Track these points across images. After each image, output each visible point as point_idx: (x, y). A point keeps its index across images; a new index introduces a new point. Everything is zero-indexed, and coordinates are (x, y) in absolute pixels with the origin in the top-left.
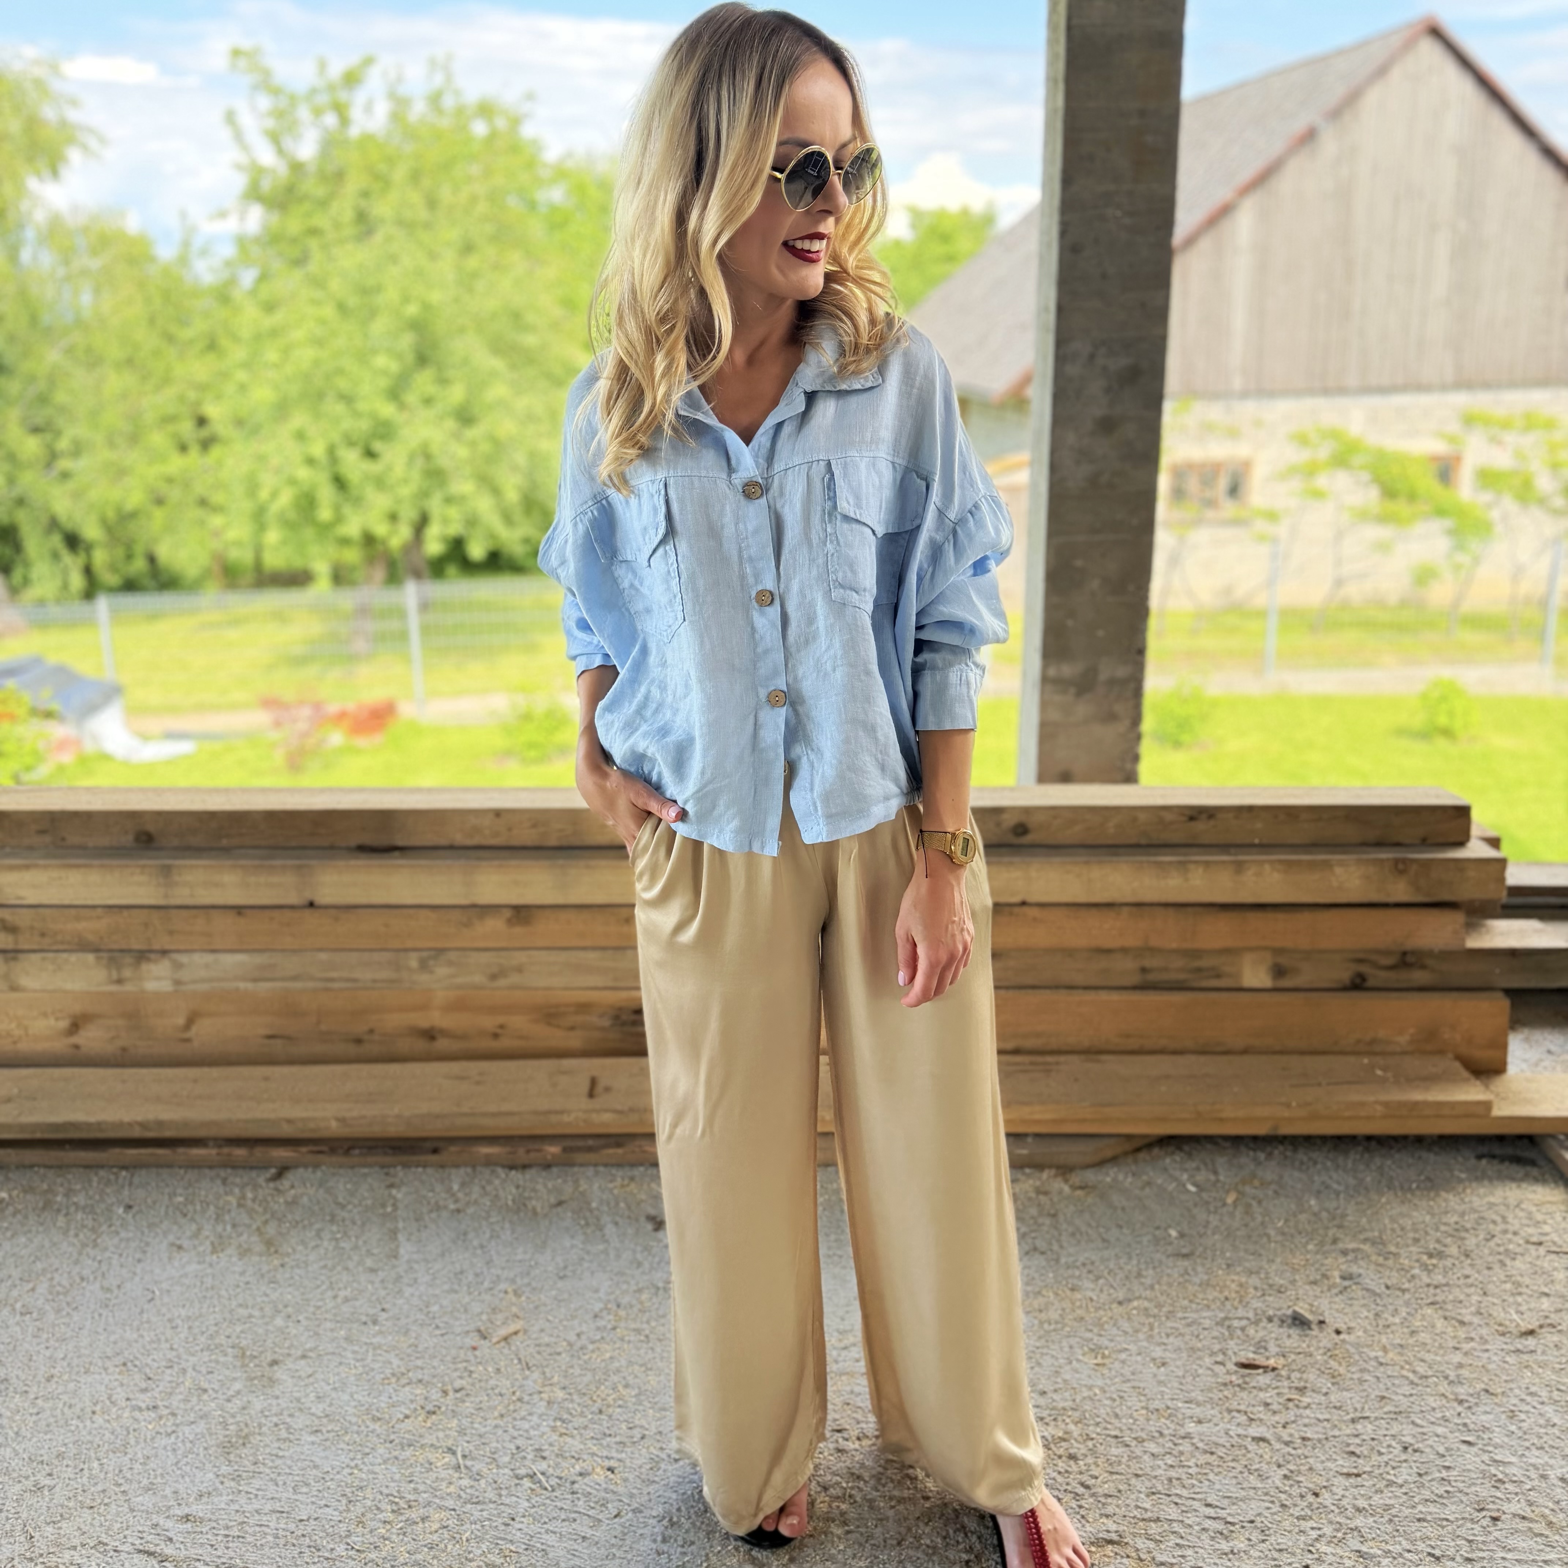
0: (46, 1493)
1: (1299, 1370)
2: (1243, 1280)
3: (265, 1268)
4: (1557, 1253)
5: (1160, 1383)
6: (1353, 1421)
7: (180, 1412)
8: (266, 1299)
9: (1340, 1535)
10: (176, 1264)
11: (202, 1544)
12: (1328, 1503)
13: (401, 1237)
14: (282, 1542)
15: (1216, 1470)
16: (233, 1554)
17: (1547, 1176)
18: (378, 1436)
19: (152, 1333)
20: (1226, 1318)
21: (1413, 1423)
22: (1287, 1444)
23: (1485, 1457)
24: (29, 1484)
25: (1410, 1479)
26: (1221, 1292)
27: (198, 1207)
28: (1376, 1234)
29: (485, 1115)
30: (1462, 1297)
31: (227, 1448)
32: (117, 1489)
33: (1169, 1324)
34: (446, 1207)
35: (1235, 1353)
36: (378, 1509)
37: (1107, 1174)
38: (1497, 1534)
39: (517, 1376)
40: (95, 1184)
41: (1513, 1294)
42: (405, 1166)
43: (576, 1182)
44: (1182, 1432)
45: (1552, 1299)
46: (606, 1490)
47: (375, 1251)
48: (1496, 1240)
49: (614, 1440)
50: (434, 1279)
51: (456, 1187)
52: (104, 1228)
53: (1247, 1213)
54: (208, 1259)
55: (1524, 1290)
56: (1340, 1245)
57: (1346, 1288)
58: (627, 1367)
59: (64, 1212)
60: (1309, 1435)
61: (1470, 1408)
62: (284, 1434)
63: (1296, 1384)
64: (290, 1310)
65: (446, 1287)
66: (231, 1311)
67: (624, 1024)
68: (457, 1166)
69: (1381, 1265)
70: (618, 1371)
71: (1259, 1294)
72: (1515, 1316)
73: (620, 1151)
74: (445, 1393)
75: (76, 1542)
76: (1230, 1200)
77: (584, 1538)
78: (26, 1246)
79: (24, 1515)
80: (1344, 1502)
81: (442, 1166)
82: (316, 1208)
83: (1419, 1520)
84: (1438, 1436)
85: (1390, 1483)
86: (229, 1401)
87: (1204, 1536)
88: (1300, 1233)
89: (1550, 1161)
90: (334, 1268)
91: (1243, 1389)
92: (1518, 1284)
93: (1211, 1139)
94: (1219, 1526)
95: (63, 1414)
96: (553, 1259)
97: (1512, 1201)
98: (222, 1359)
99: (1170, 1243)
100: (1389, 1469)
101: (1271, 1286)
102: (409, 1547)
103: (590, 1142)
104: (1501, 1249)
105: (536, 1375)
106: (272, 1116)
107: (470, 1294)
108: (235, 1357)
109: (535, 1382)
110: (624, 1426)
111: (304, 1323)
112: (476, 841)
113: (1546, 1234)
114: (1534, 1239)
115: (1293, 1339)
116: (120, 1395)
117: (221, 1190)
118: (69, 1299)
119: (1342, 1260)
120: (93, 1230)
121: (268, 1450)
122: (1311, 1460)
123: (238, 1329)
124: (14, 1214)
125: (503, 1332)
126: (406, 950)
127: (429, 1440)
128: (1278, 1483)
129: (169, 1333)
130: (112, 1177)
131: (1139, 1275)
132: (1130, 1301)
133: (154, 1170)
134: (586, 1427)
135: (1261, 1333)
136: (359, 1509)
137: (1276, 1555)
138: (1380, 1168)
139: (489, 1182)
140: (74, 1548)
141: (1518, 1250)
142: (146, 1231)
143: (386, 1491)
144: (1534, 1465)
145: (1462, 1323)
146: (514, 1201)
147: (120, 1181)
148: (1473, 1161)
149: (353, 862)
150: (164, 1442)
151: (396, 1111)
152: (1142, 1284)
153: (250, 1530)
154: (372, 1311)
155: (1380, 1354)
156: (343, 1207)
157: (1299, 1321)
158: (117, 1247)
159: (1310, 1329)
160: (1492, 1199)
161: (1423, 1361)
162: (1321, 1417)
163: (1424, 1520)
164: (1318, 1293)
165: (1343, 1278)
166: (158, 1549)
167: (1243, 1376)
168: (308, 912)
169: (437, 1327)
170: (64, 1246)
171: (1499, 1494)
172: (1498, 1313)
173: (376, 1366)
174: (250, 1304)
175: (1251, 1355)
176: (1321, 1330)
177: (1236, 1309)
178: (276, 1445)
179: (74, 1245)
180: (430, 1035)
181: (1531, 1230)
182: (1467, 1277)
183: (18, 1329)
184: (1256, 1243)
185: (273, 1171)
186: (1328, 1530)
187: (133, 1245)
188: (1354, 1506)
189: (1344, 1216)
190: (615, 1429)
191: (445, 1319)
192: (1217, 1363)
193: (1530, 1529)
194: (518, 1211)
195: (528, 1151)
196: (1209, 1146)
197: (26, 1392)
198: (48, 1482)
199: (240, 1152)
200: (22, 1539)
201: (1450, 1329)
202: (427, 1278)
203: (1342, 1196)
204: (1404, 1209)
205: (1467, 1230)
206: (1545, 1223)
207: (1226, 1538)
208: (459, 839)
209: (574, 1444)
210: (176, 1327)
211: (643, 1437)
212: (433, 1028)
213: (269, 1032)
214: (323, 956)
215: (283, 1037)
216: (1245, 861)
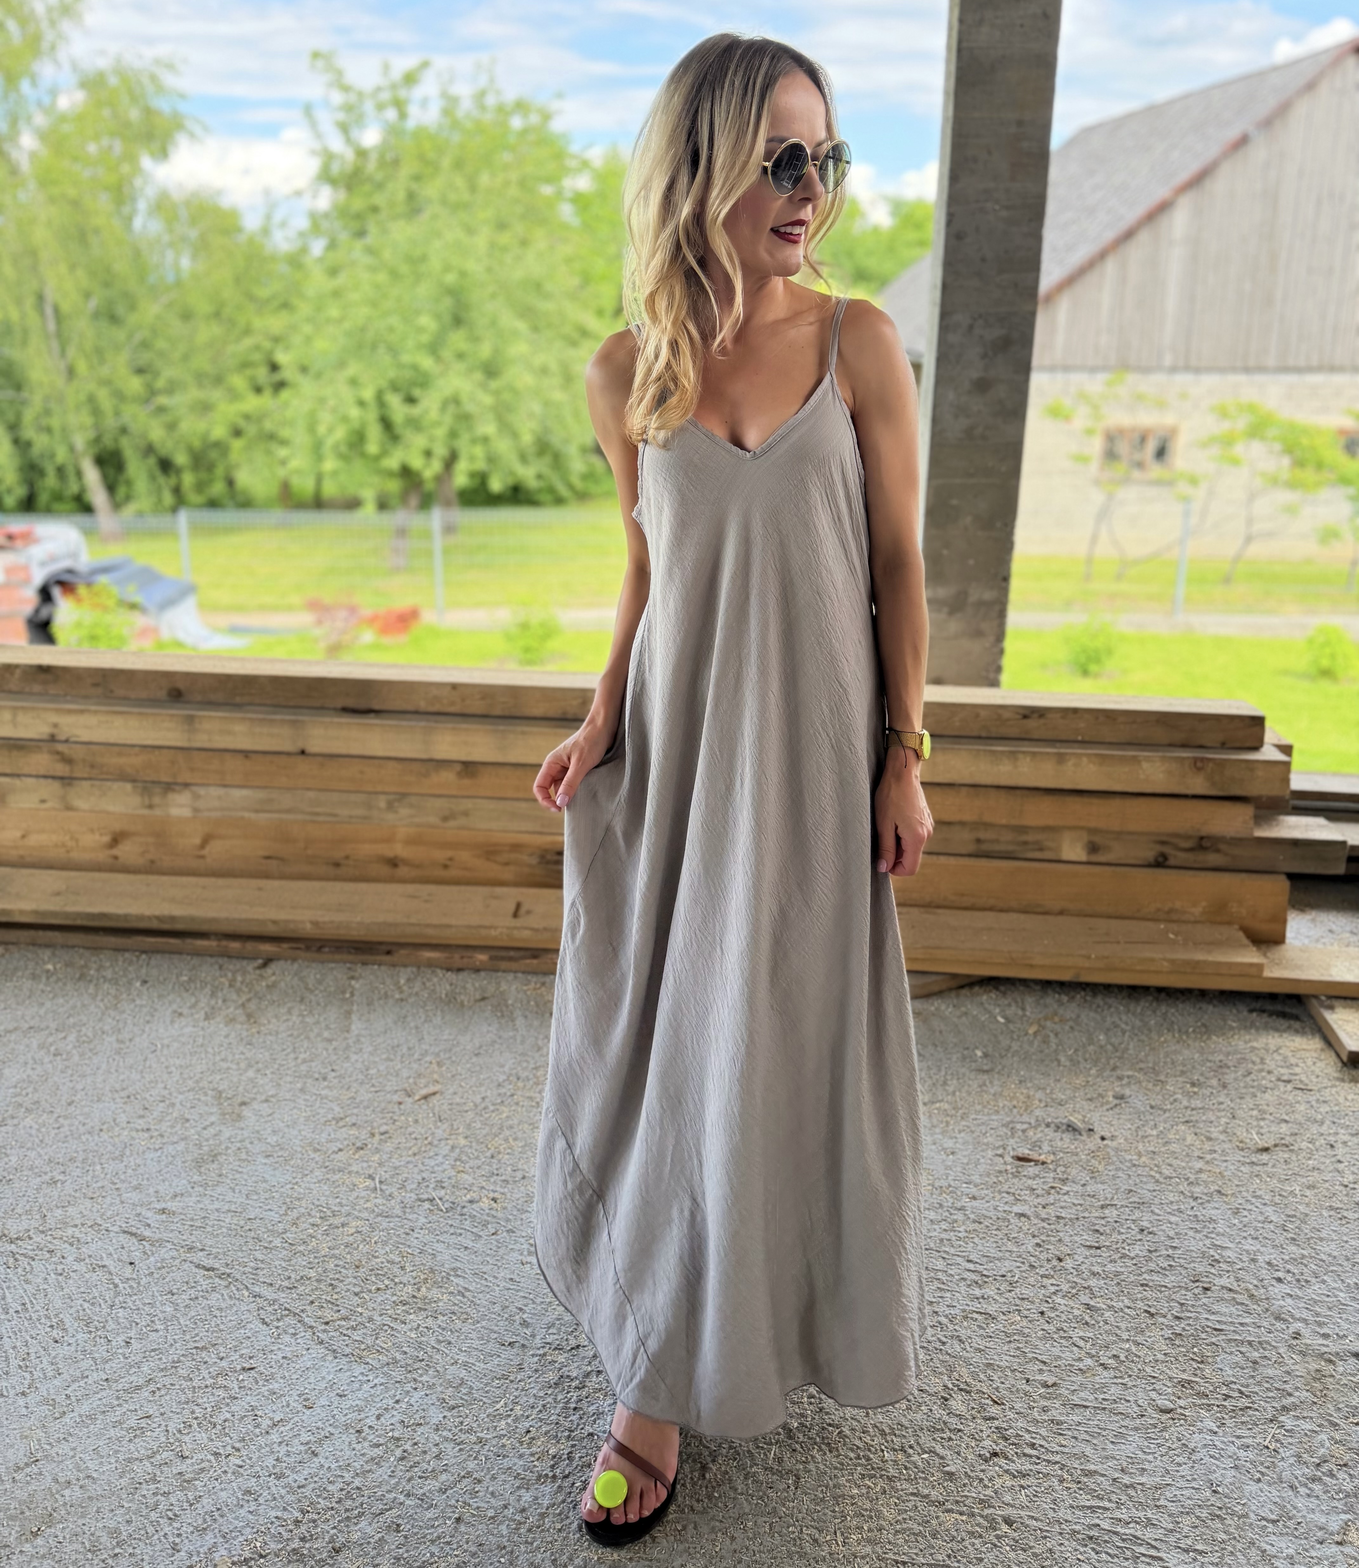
0: (59, 1185)
1: (1064, 1166)
2: (1032, 1093)
3: (245, 1034)
4: (1302, 1089)
5: (948, 1168)
6: (1102, 1207)
7: (166, 1134)
8: (242, 1057)
9: (1074, 1291)
10: (176, 1026)
11: (172, 1231)
12: (1069, 1266)
13: (354, 1017)
14: (234, 1233)
15: (981, 1235)
16: (194, 1239)
17: (1307, 1029)
18: (317, 1163)
19: (152, 1076)
20: (1012, 1122)
21: (1152, 1212)
22: (1043, 1220)
23: (1208, 1242)
24: (47, 1178)
25: (1141, 1254)
26: (1011, 1101)
27: (198, 985)
28: (1150, 1065)
29: (428, 926)
30: (1213, 1118)
31: (199, 1163)
32: (113, 1187)
33: (964, 1123)
34: (392, 996)
35: (1013, 1149)
36: (309, 1215)
37: (932, 1004)
38: (1205, 1300)
39: (431, 1126)
40: (120, 963)
41: (1257, 1119)
42: (364, 964)
43: (498, 984)
44: (959, 1205)
45: (1290, 1125)
46: (488, 1215)
47: (332, 1026)
48: (1253, 1076)
49: (500, 1178)
50: (376, 1050)
51: (402, 981)
52: (124, 996)
53: (1044, 1042)
54: (201, 1024)
55: (1268, 1116)
56: (1119, 1072)
57: (1116, 1105)
58: (519, 1124)
59: (95, 982)
60: (1063, 1215)
61: (1202, 1204)
62: (244, 1156)
63: (1060, 1176)
64: (260, 1065)
65: (384, 1056)
66: (214, 1064)
67: (548, 862)
68: (405, 966)
69: (1149, 1090)
70: (511, 1127)
71: (1042, 1105)
72: (1255, 1136)
73: (535, 961)
74: (373, 1135)
75: (78, 1222)
76: (1031, 1031)
77: (466, 1248)
78: (63, 1006)
79: (41, 1200)
80: (1083, 1267)
81: (394, 965)
82: (290, 991)
83: (1142, 1285)
84: (1171, 1223)
85: (1124, 1256)
86: (205, 1129)
87: (962, 1284)
88: (1086, 1060)
89: (1311, 1017)
90: (298, 1036)
91: (1015, 1177)
92: (1265, 1112)
93: (1025, 982)
94: (974, 1277)
95: (78, 1129)
96: (472, 1040)
97: (1272, 1047)
98: (203, 1098)
99: (976, 1061)
100: (1125, 1245)
101: (1053, 1100)
102: (330, 1244)
103: (512, 953)
104: (1256, 1084)
105: (445, 1126)
106: (261, 917)
107: (402, 1062)
108: (213, 1097)
109: (444, 1131)
110: (509, 1169)
111: (270, 1076)
112: (436, 708)
113: (1296, 1074)
114: (1285, 1078)
115: (1065, 1141)
116: (122, 1118)
117: (217, 974)
118: (92, 1046)
119: (1116, 1084)
120: (116, 997)
121: (231, 1166)
122: (1061, 1234)
123: (218, 1077)
124: (56, 982)
125: (424, 1092)
126: (376, 793)
127: (354, 1168)
128: (1030, 1249)
129: (165, 1076)
130: (134, 959)
131: (945, 1083)
132: (933, 1103)
133: (167, 956)
134: (479, 1167)
135: (1039, 1135)
136: (295, 1214)
137: (1018, 1302)
138: (1165, 1015)
139: (429, 980)
140: (76, 1226)
141: (1270, 1085)
142: (156, 1000)
143: (317, 1203)
144: (1247, 1251)
145: (1209, 1139)
146: (447, 995)
147: (141, 962)
148: (1245, 1013)
149: (336, 720)
150: (151, 1155)
151: (358, 919)
152: (945, 1090)
153: (210, 1223)
154: (323, 1071)
155: (1135, 1157)
156: (312, 991)
157: (1071, 1128)
158: (132, 1011)
159: (1080, 1134)
160: (1255, 1044)
161: (1170, 1165)
162: (1076, 1202)
163: (1147, 1285)
164: (1092, 1108)
165: (1116, 1097)
166: (139, 1232)
167: (1017, 1167)
168: (301, 758)
169: (373, 1086)
170: (92, 1008)
171: (1213, 1271)
172: (1242, 1133)
173: (322, 1111)
174: (230, 1058)
175: (1027, 1152)
176: (1089, 1136)
177: (1021, 1115)
178: (237, 1163)
179: (99, 1007)
180: (394, 863)
181: (1283, 1071)
182: (1222, 1103)
183: (50, 1066)
184: (1047, 1066)
185: (260, 961)
186: (1065, 1287)
187: (145, 1010)
188: (1090, 1270)
189: (1127, 1049)
190: (502, 1170)
191: (381, 1080)
192: (997, 1155)
193: (1234, 1298)
194: (450, 1001)
195: (462, 957)
196: (1022, 988)
197: (52, 1112)
198: (61, 1177)
199: (235, 945)
200: (38, 1217)
201: (1198, 1142)
202: (370, 1049)
203: (1127, 1034)
204: (1178, 1047)
205: (1229, 1067)
206: (1297, 1065)
207: (980, 1287)
208: (423, 706)
209: (467, 1178)
210: (170, 1073)
211: (524, 1178)
212: (396, 857)
213: (267, 854)
214: (311, 794)
215: (277, 858)
216: (1066, 754)
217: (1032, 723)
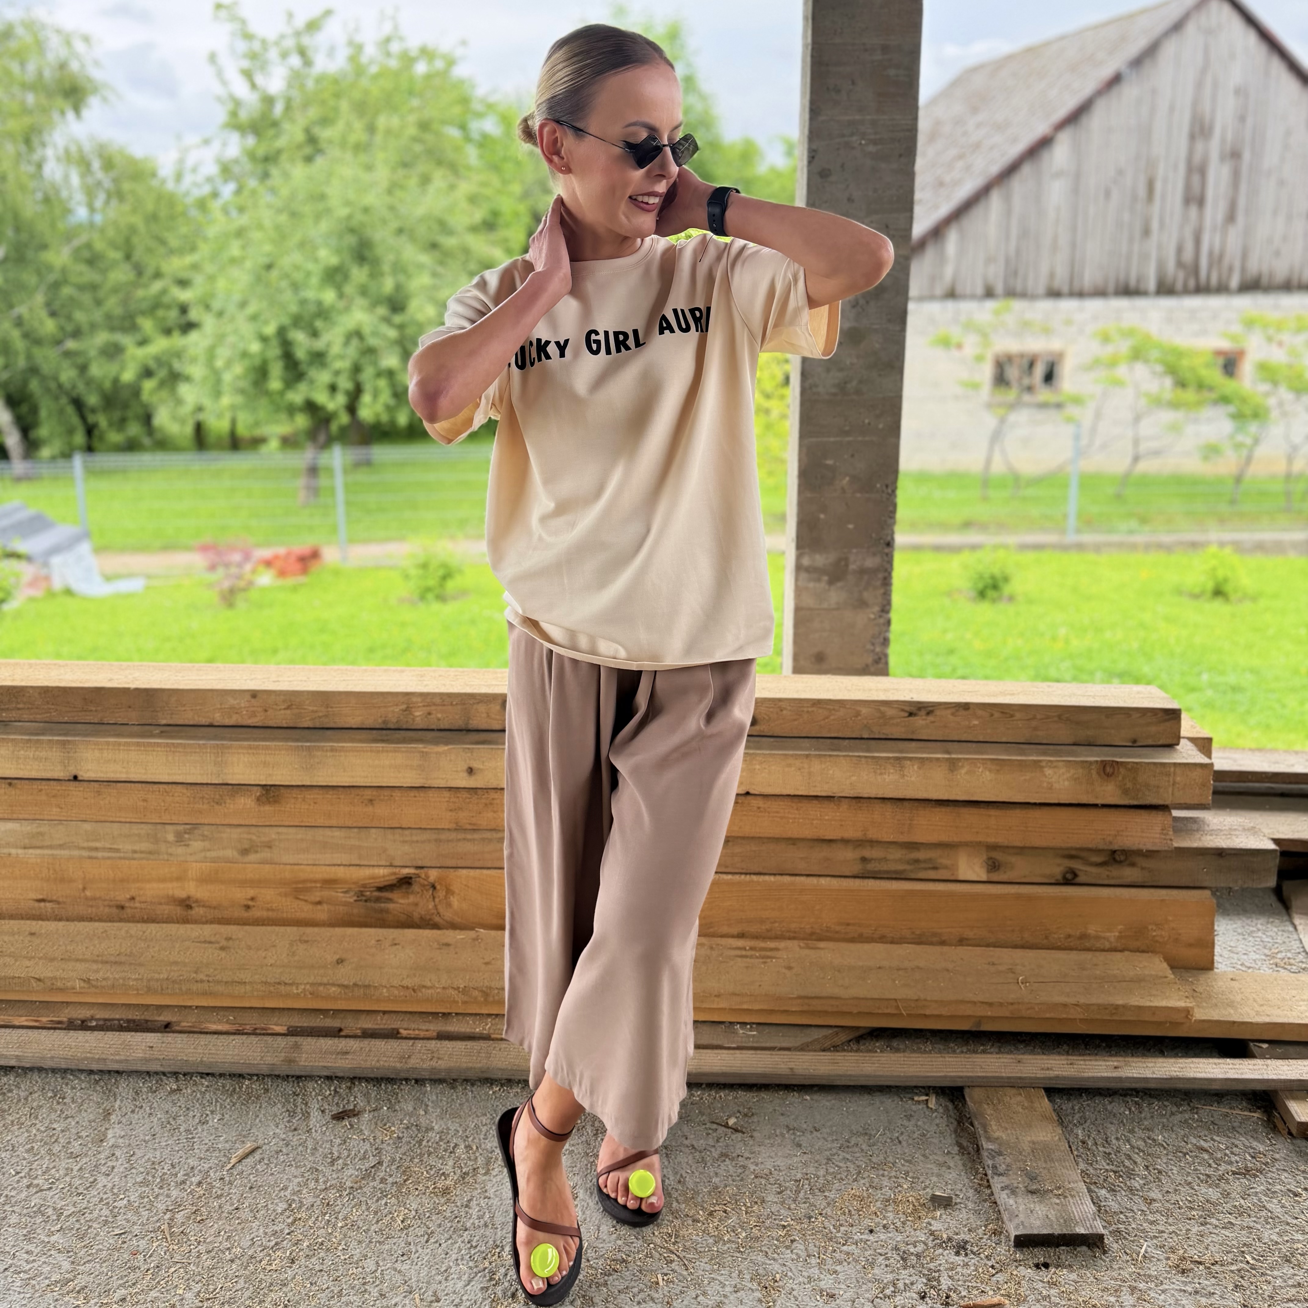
13: (114, 1118)
47: (84, 1134)
50: (131, 1169)
65: (140, 1179)
67: (367, 900)
112: (233, 720)
126: (163, 824)
149: (112, 739)
168: (73, 785)
180: (186, 904)
191: (129, 1216)
202: (125, 1167)
208: (218, 718)
212: (189, 898)
213: (41, 897)
214: (87, 826)
215: (50, 901)
216: (959, 759)
217: (920, 721)
